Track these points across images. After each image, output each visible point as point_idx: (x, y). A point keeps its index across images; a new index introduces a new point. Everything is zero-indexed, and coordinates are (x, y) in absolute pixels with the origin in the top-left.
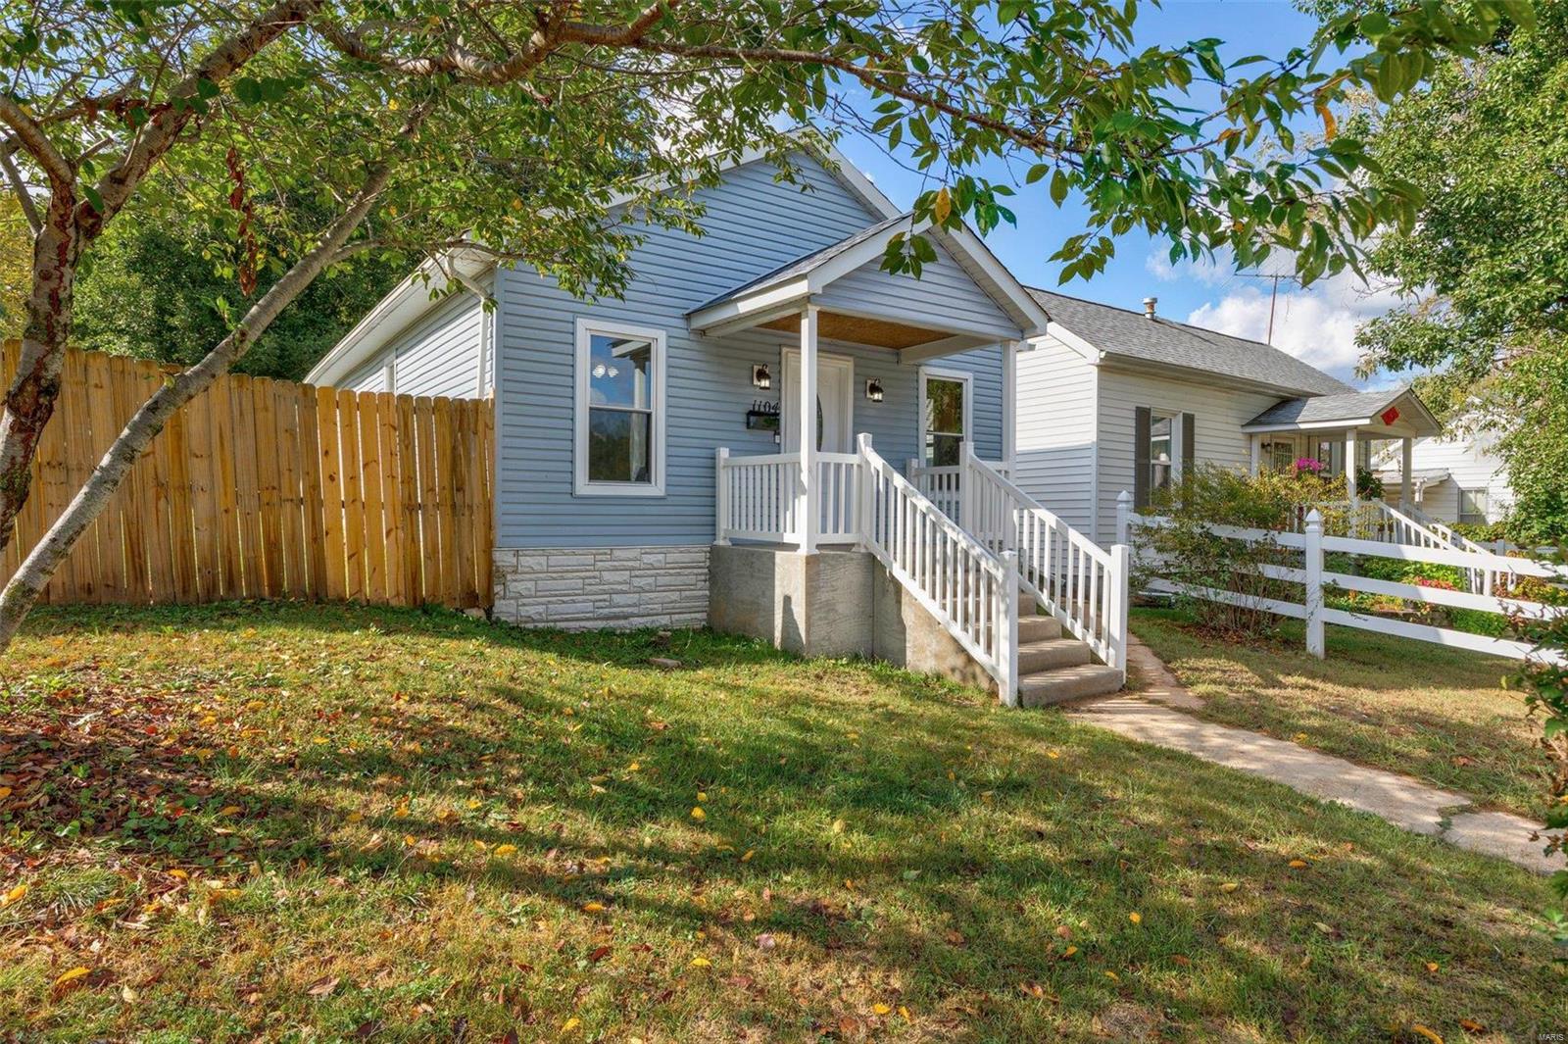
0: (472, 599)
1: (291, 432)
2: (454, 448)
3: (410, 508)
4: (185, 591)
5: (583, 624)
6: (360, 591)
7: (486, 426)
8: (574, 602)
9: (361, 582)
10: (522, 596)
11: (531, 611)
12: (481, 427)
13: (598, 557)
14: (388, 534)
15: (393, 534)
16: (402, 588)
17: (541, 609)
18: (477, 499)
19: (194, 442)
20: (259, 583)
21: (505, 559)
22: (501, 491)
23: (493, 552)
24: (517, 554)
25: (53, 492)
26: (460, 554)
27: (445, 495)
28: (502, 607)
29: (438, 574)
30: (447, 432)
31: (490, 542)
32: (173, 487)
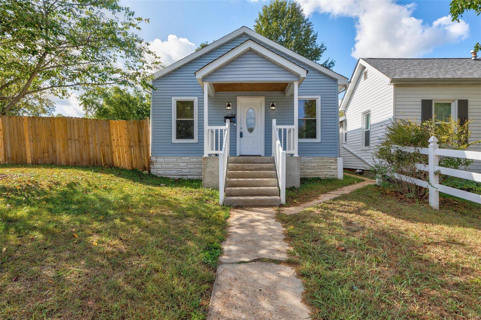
0: (145, 169)
1: (105, 130)
2: (138, 132)
3: (130, 147)
4: (90, 164)
5: (174, 176)
6: (121, 165)
7: (146, 126)
8: (171, 171)
9: (121, 164)
10: (158, 168)
11: (160, 172)
12: (144, 127)
13: (178, 159)
14: (125, 152)
15: (126, 153)
16: (129, 165)
17: (163, 172)
18: (145, 144)
19: (90, 134)
20: (101, 163)
21: (153, 159)
22: (153, 142)
23: (150, 157)
24: (156, 158)
25: (70, 144)
26: (141, 157)
27: (137, 143)
28: (152, 171)
29: (137, 162)
30: (137, 129)
31: (148, 155)
32: (87, 143)
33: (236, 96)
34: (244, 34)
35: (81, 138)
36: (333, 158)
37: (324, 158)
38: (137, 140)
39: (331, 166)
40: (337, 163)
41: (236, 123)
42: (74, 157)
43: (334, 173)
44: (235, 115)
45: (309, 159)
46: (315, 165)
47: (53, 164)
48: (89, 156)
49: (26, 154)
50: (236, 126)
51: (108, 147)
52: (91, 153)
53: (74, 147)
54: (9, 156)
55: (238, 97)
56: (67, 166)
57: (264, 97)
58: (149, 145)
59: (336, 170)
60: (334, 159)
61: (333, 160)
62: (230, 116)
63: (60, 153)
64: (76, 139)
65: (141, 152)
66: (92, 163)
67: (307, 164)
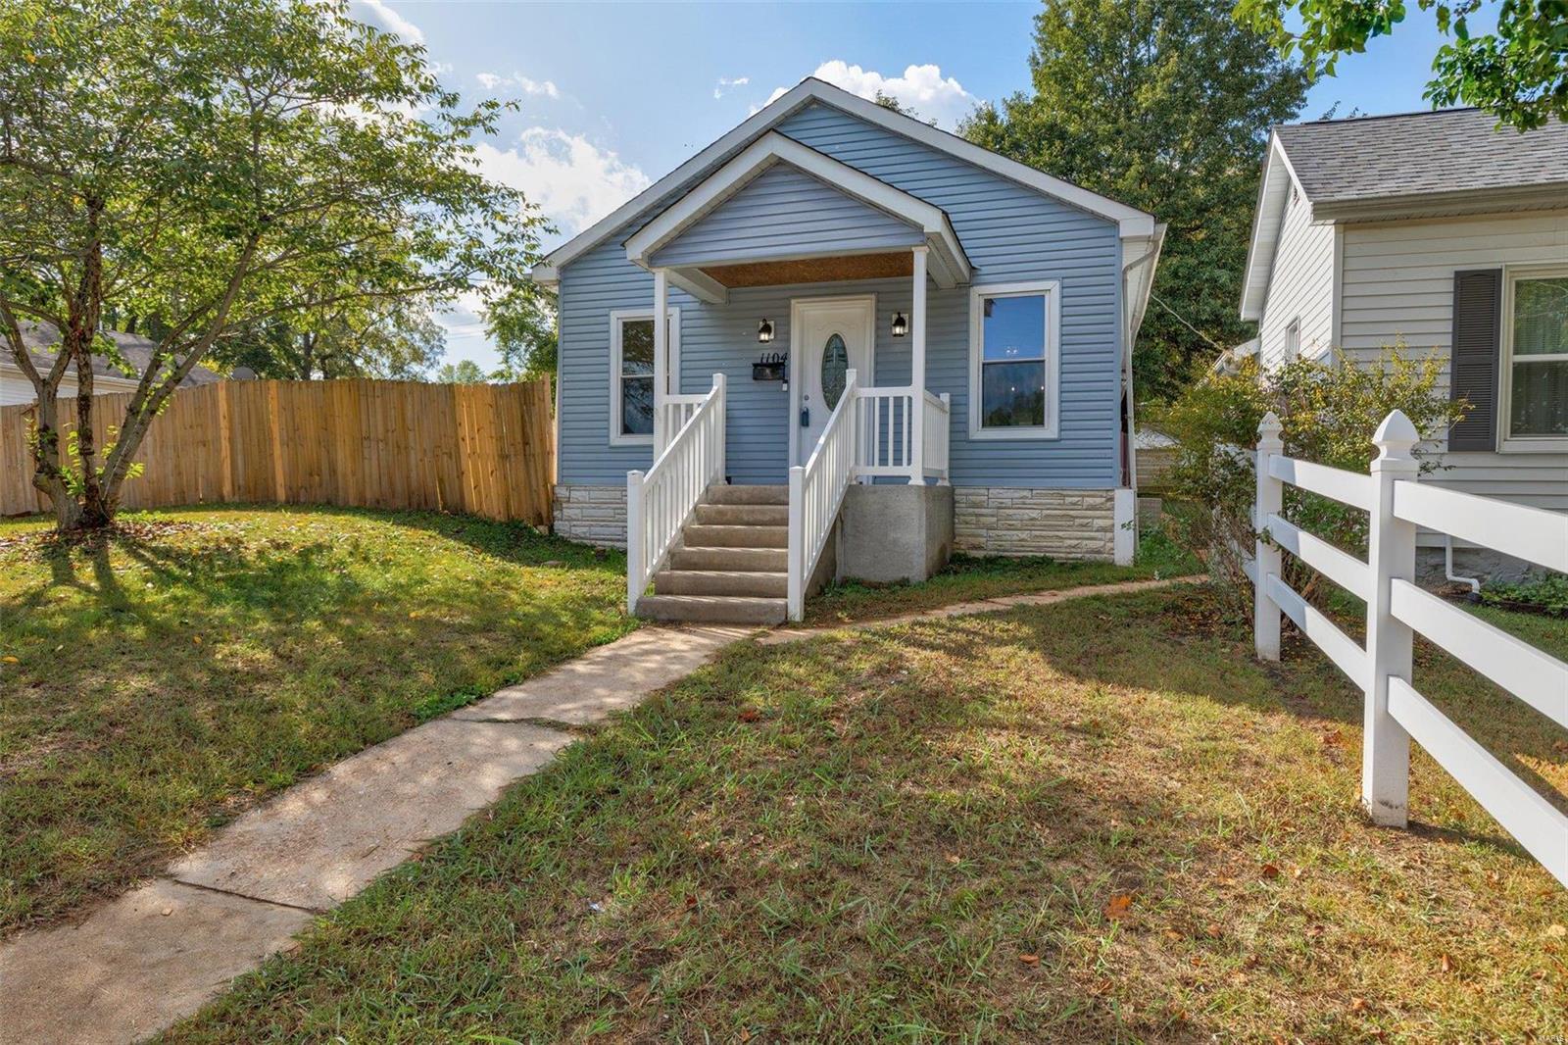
0: (539, 520)
1: (444, 413)
2: (522, 417)
3: (504, 457)
4: (410, 507)
6: (481, 509)
9: (481, 505)
10: (573, 520)
11: (579, 531)
12: (536, 400)
14: (492, 474)
17: (585, 529)
18: (538, 450)
19: (409, 422)
20: (437, 503)
21: (562, 492)
22: (562, 445)
23: (553, 487)
24: (569, 489)
25: (366, 452)
26: (531, 486)
27: (520, 447)
28: (559, 526)
29: (520, 502)
30: (518, 406)
31: (546, 479)
32: (402, 448)
33: (789, 299)
34: (814, 100)
35: (390, 434)
36: (1100, 493)
37: (1070, 493)
38: (519, 438)
39: (1093, 518)
40: (1112, 509)
41: (786, 382)
42: (376, 487)
43: (1102, 543)
44: (786, 357)
45: (1017, 495)
46: (1034, 514)
47: (332, 505)
48: (409, 486)
49: (274, 478)
50: (788, 392)
51: (451, 457)
52: (413, 475)
53: (374, 457)
54: (242, 482)
55: (793, 301)
56: (362, 508)
57: (873, 296)
58: (550, 453)
59: (1109, 535)
60: (1101, 496)
61: (1099, 500)
62: (770, 361)
63: (345, 476)
64: (381, 437)
65: (528, 473)
66: (415, 500)
67: (1007, 511)
